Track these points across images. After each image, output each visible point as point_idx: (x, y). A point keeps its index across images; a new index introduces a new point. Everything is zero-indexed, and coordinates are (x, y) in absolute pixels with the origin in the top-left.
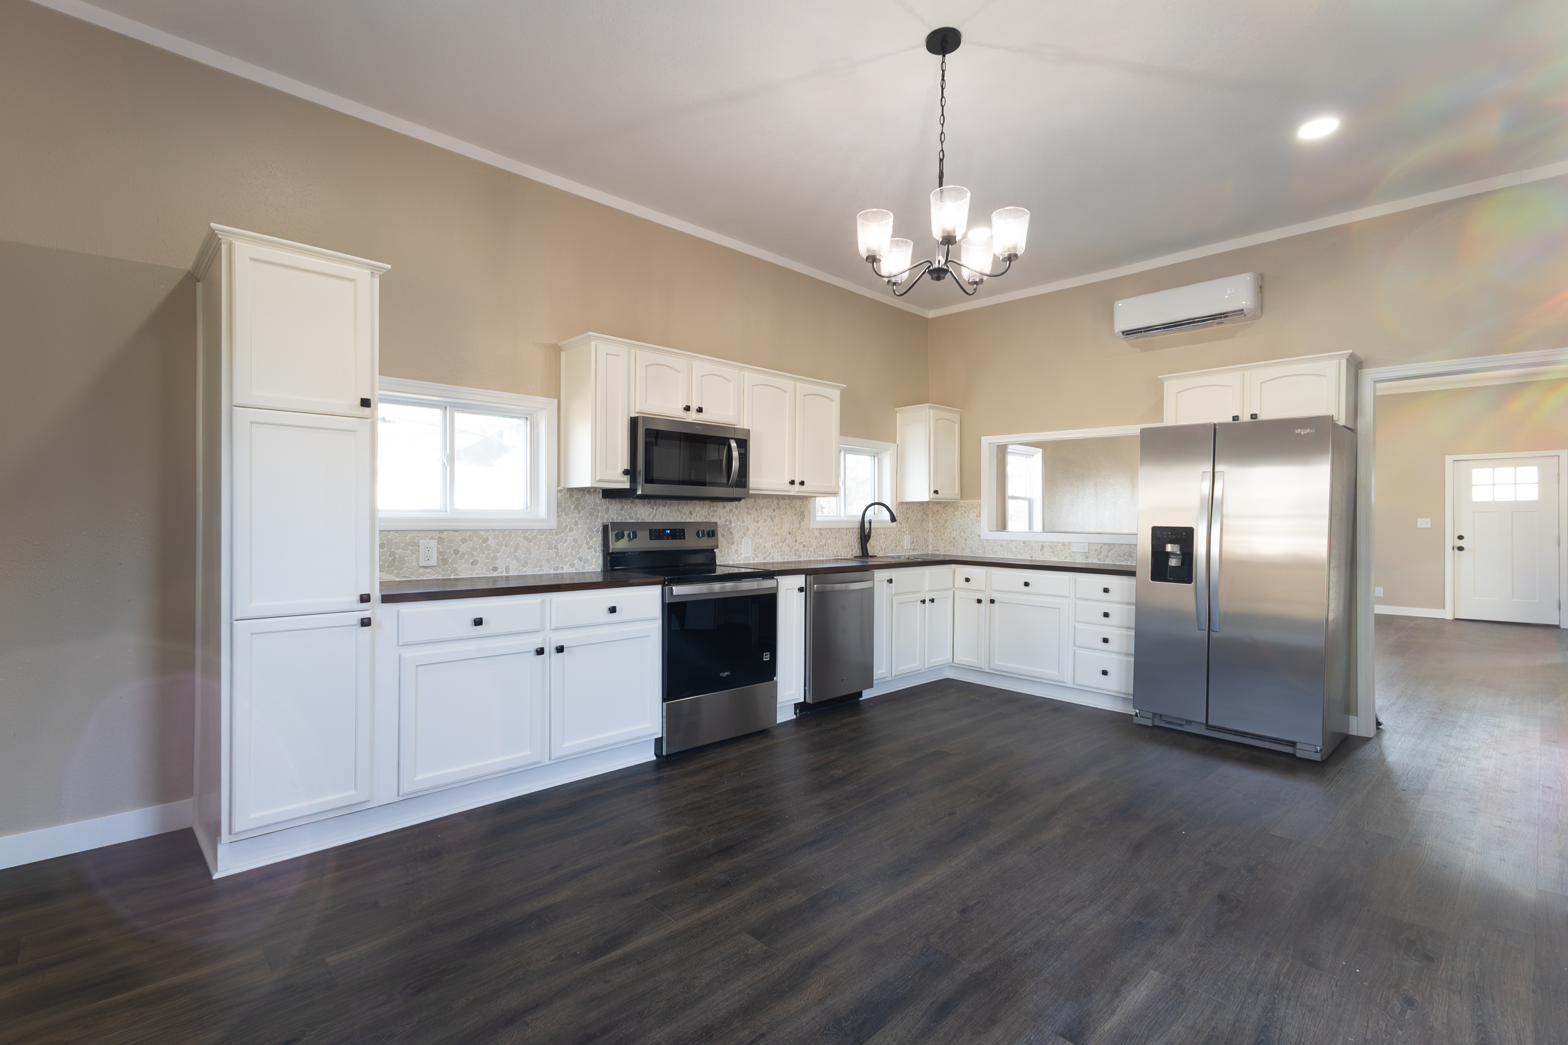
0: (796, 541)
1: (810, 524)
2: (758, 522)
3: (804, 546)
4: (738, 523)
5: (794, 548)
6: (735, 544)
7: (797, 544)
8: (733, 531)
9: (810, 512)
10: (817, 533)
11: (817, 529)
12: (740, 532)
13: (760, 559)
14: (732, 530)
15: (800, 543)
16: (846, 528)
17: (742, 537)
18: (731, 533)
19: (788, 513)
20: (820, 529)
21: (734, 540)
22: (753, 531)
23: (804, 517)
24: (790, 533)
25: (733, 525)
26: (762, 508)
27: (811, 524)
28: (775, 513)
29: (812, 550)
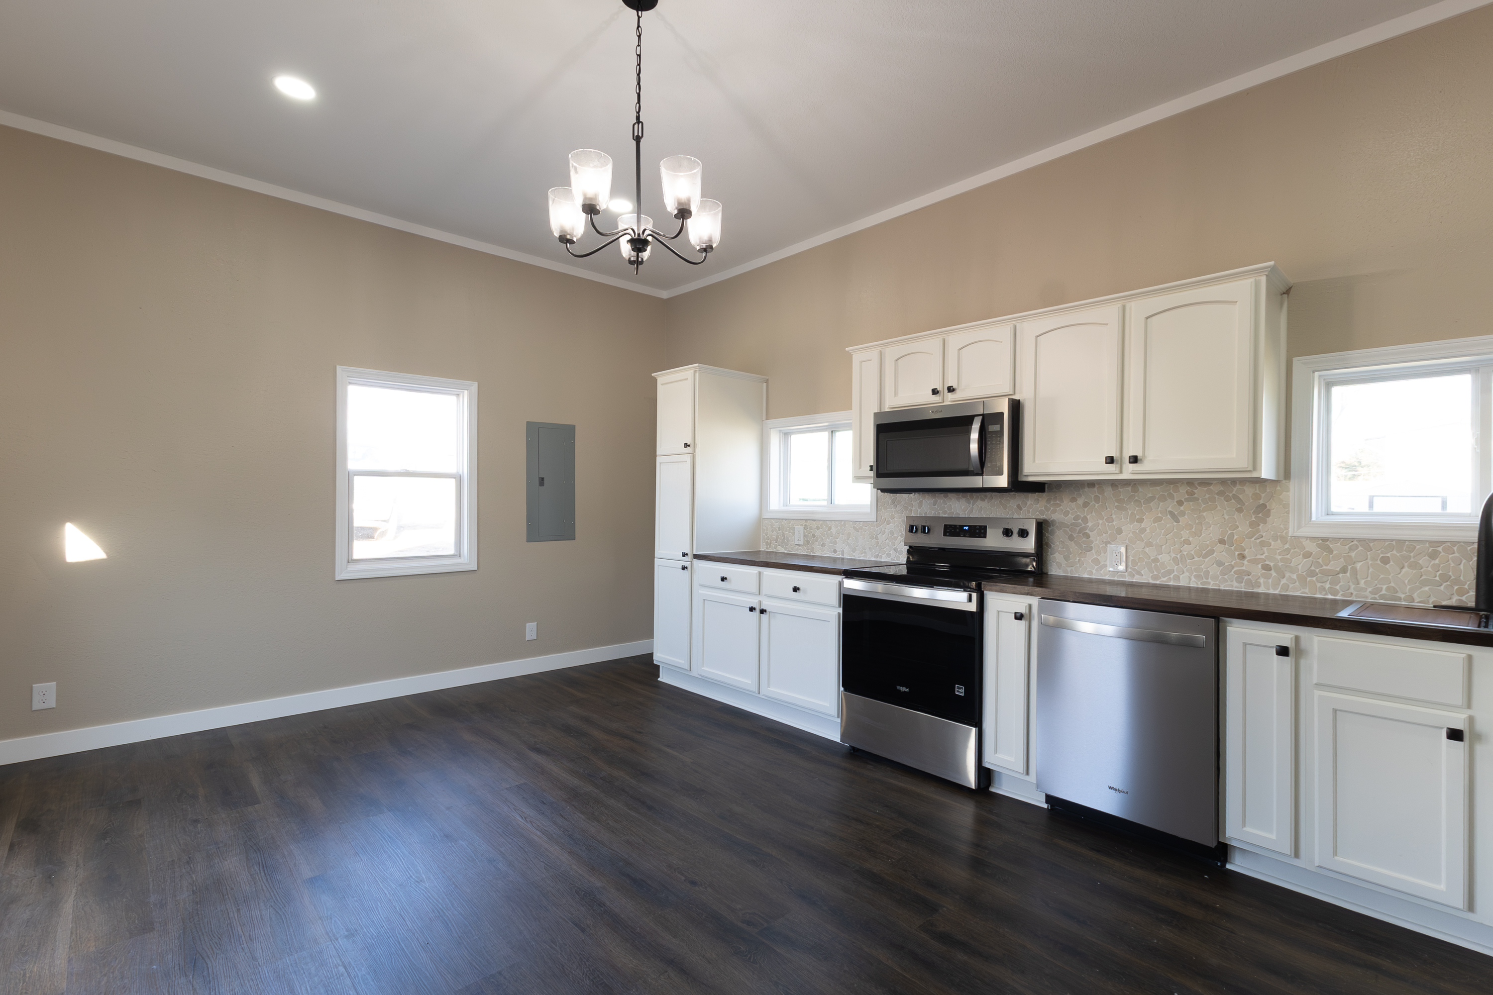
0: (1242, 557)
1: (1287, 529)
2: (1141, 521)
3: (1267, 568)
4: (1101, 522)
5: (1235, 569)
6: (1093, 551)
7: (1245, 562)
8: (1091, 533)
9: (1286, 506)
10: (1312, 547)
11: (1312, 539)
12: (1104, 535)
13: (1144, 577)
14: (1087, 531)
15: (1254, 561)
16: (1431, 542)
17: (1107, 543)
18: (1088, 536)
19: (1219, 508)
20: (1325, 540)
21: (1092, 545)
22: (1131, 535)
23: (1268, 514)
24: (1222, 542)
25: (1090, 524)
26: (1152, 499)
27: (1291, 530)
28: (1182, 508)
29: (1294, 576)
